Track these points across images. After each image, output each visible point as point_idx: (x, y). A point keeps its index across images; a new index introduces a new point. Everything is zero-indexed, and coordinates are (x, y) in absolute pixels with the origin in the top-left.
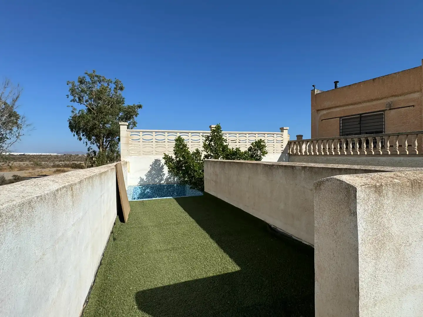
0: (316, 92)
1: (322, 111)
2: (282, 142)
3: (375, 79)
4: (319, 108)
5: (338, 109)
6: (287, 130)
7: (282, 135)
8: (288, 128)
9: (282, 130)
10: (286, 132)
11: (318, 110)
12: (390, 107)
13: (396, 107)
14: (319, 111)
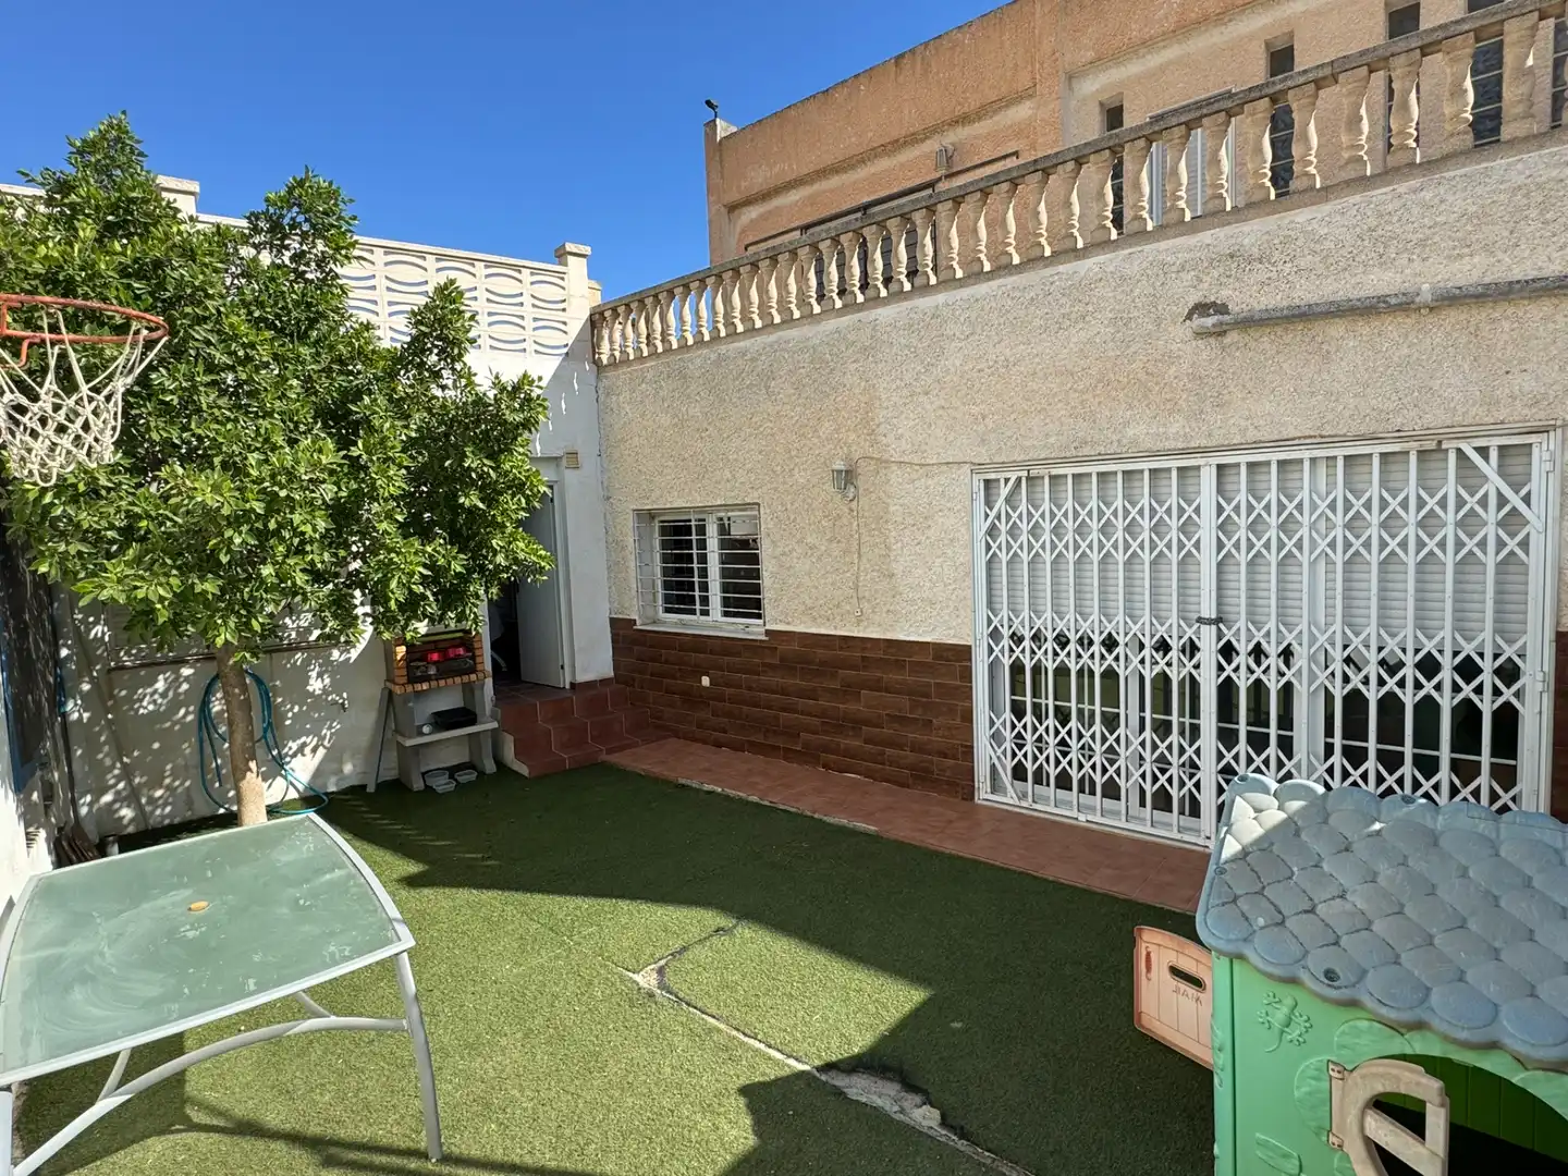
0: (723, 128)
1: (744, 210)
2: (564, 310)
3: (902, 56)
4: (734, 196)
5: (794, 196)
6: (585, 260)
7: (563, 279)
8: (587, 250)
9: (561, 256)
10: (577, 268)
11: (733, 208)
12: (949, 166)
13: (968, 165)
14: (737, 212)
